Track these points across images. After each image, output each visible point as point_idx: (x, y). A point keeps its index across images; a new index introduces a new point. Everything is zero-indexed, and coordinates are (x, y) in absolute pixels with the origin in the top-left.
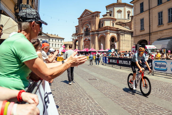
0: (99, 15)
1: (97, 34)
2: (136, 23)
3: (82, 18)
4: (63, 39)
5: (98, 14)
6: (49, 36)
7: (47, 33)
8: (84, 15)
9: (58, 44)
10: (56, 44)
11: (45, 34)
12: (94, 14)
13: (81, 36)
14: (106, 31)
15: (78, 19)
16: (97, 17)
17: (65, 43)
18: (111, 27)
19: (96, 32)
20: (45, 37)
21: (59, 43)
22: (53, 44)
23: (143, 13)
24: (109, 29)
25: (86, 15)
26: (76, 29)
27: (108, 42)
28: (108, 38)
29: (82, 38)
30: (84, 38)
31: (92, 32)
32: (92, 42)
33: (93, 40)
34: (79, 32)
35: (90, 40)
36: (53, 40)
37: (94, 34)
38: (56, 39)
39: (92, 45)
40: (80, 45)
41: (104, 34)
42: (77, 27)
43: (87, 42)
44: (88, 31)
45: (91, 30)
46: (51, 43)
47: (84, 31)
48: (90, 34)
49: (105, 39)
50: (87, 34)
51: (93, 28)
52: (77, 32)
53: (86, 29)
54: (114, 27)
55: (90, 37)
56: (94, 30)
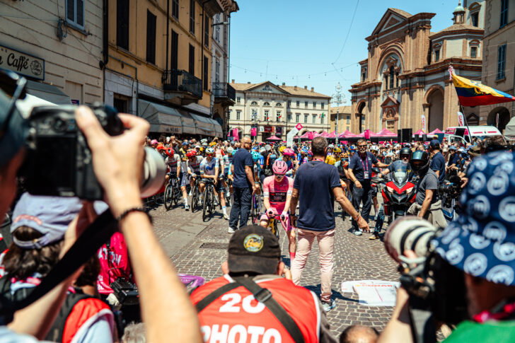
0: (429, 23)
1: (420, 83)
2: (488, 58)
3: (378, 37)
4: (326, 101)
5: (425, 22)
6: (287, 93)
7: (284, 84)
8: (385, 26)
9: (314, 116)
10: (306, 115)
12: (414, 23)
13: (373, 89)
15: (367, 39)
16: (421, 31)
17: (335, 112)
18: (464, 59)
19: (416, 79)
20: (276, 94)
21: (315, 112)
22: (300, 114)
23: (506, 28)
25: (389, 25)
26: (362, 70)
27: (452, 108)
28: (451, 96)
29: (377, 96)
30: (383, 97)
31: (406, 77)
32: (406, 109)
33: (407, 103)
34: (370, 80)
35: (399, 101)
36: (298, 103)
37: (411, 83)
38: (307, 100)
39: (405, 119)
40: (372, 117)
41: (442, 84)
42: (364, 64)
43: (391, 109)
44: (395, 76)
45: (404, 72)
46: (294, 112)
47: (383, 75)
48: (399, 85)
49: (443, 99)
50: (392, 86)
51: (410, 65)
52: (364, 79)
53: (388, 70)
54: (477, 59)
55: (399, 93)
56: (413, 71)
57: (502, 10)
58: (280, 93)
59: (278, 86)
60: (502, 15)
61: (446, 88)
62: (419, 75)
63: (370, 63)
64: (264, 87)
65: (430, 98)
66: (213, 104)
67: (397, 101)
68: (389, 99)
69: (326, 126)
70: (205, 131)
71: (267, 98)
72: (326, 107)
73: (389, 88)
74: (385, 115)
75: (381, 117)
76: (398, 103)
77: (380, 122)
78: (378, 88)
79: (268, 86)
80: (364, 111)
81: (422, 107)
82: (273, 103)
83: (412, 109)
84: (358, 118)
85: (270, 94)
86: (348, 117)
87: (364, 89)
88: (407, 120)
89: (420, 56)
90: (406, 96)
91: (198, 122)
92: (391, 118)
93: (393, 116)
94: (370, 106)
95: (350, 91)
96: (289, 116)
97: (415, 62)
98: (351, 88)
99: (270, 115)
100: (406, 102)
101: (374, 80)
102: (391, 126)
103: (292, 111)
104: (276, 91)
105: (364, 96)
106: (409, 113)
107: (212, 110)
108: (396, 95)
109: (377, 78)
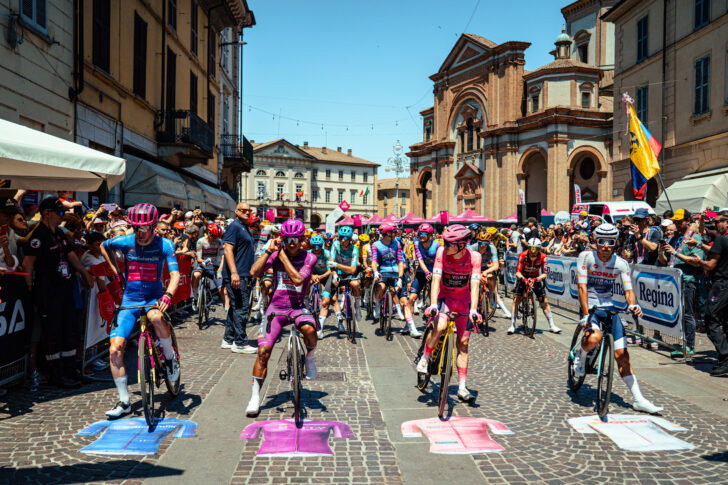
0: (523, 56)
1: (512, 143)
2: (622, 105)
3: (448, 75)
4: (370, 170)
5: (517, 54)
6: (312, 157)
7: (306, 144)
8: (457, 60)
9: (353, 192)
10: (341, 191)
11: (296, 148)
12: (501, 56)
13: (442, 152)
14: (551, 129)
15: (432, 78)
16: (511, 67)
17: (383, 187)
18: (573, 109)
19: (506, 138)
20: (295, 159)
21: (354, 187)
22: (331, 189)
23: (647, 62)
24: (562, 123)
25: (464, 58)
26: (425, 124)
27: (560, 180)
28: (558, 163)
29: (449, 163)
30: (458, 165)
31: (491, 135)
32: (492, 181)
33: (494, 173)
34: (437, 138)
35: (482, 170)
36: (328, 173)
37: (498, 143)
38: (341, 168)
39: (492, 195)
40: (441, 194)
41: (543, 144)
42: (428, 116)
43: (471, 181)
44: (475, 133)
45: (488, 127)
46: (322, 186)
47: (456, 131)
48: (482, 146)
49: (545, 166)
50: (470, 147)
51: (496, 117)
52: (428, 137)
53: (465, 124)
54: (590, 110)
55: (481, 157)
56: (501, 126)
57: (639, 37)
58: (301, 157)
59: (297, 147)
60: (639, 44)
61: (549, 151)
62: (510, 131)
63: (437, 114)
64: (276, 148)
65: (526, 165)
66: (221, 167)
67: (479, 170)
68: (466, 168)
69: (372, 208)
70: (216, 208)
71: (282, 164)
72: (370, 179)
73: (466, 151)
74: (461, 190)
75: (455, 193)
76: (481, 173)
77: (454, 200)
78: (450, 151)
79: (282, 147)
80: (429, 186)
81: (515, 179)
82: (290, 173)
83: (501, 181)
84: (421, 195)
85: (286, 159)
86: (404, 194)
87: (429, 152)
88: (495, 198)
89: (511, 104)
90: (492, 162)
91: (207, 194)
92: (470, 195)
93: (474, 192)
94: (438, 176)
95: (407, 154)
96: (315, 193)
97: (504, 112)
98: (409, 151)
99: (286, 190)
100: (492, 171)
101: (445, 139)
102: (471, 206)
103: (319, 184)
104: (294, 154)
105: (428, 162)
106: (497, 188)
107: (221, 176)
108: (477, 161)
109: (448, 135)
